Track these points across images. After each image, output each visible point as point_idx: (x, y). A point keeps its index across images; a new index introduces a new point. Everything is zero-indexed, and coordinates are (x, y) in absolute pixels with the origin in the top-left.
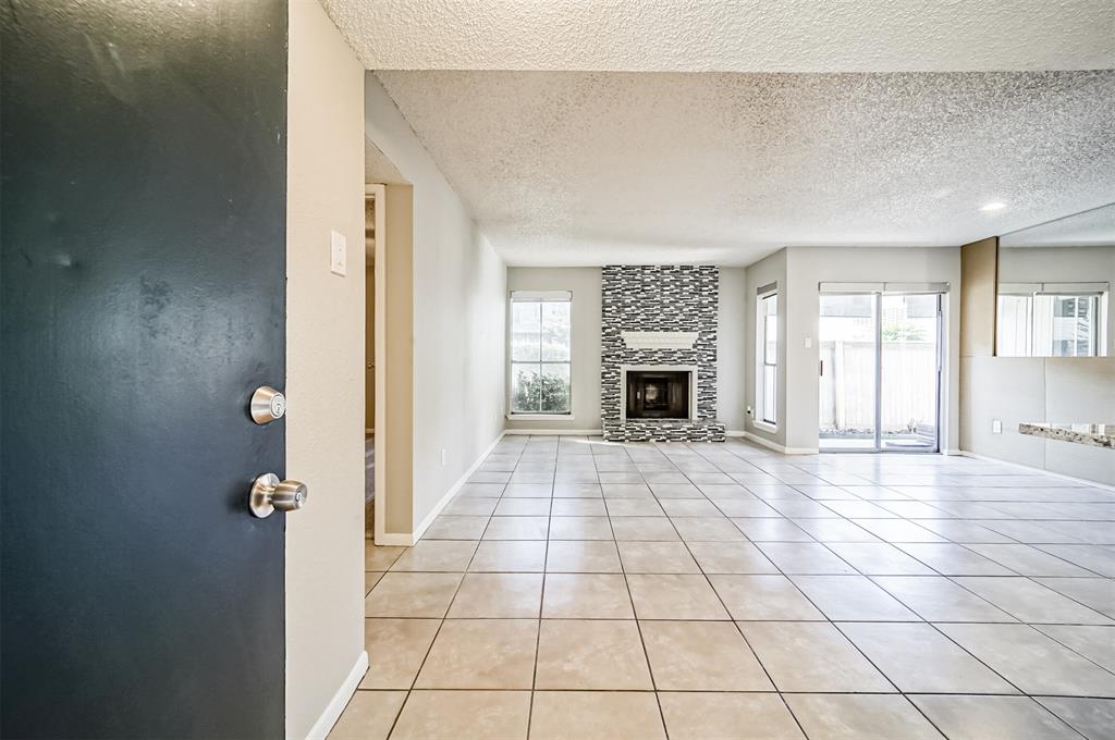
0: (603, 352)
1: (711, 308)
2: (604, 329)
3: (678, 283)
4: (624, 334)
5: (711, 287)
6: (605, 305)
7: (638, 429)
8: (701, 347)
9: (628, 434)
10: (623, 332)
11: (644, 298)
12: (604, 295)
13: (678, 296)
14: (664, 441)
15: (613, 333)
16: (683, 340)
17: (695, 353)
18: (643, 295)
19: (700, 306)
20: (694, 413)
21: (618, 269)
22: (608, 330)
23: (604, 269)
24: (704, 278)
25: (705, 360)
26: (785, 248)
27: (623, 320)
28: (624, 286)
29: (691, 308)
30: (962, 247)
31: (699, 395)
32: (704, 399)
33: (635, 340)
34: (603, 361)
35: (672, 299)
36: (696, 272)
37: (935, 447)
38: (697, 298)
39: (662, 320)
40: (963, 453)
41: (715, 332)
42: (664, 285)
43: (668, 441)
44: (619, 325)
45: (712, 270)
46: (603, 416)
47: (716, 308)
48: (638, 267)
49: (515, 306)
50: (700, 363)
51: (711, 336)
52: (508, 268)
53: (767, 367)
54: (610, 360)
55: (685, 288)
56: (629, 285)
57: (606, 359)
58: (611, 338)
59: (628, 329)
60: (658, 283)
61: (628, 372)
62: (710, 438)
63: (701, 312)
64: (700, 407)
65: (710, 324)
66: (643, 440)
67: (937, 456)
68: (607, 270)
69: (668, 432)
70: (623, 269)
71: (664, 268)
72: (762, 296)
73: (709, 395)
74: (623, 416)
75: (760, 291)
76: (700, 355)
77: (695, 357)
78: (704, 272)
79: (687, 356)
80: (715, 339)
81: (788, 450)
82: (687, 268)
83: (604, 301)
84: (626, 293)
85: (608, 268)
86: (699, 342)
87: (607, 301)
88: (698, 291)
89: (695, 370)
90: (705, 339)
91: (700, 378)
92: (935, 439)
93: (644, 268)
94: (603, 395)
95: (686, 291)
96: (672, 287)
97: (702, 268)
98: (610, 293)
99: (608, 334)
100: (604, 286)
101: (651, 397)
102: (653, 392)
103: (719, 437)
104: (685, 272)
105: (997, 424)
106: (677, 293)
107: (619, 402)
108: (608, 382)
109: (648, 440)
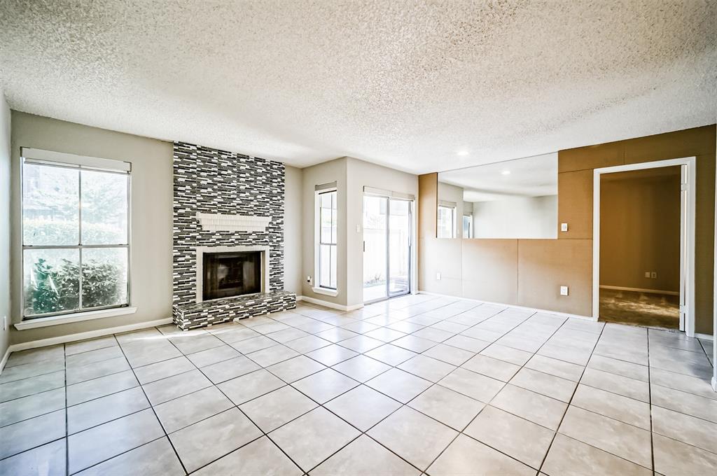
0: (176, 234)
1: (279, 197)
2: (176, 209)
3: (252, 173)
4: (199, 215)
5: (279, 180)
6: (177, 184)
7: (221, 311)
8: (272, 230)
9: (211, 318)
10: (198, 213)
11: (220, 182)
12: (175, 172)
13: (252, 184)
14: (247, 317)
15: (188, 214)
16: (258, 224)
17: (266, 235)
18: (219, 178)
19: (271, 195)
20: (267, 287)
21: (192, 147)
22: (180, 211)
23: (176, 144)
24: (274, 171)
25: (275, 241)
26: (344, 158)
27: (199, 201)
28: (199, 166)
29: (264, 196)
30: (419, 176)
31: (271, 271)
32: (275, 274)
33: (211, 222)
34: (175, 243)
35: (248, 186)
36: (268, 165)
37: (408, 290)
38: (268, 187)
39: (238, 204)
40: (420, 292)
41: (282, 217)
42: (240, 172)
43: (251, 317)
44: (194, 206)
45: (281, 166)
46: (175, 302)
47: (283, 198)
48: (215, 150)
49: (26, 169)
50: (271, 244)
51: (279, 221)
52: (13, 112)
53: (322, 246)
54: (183, 242)
55: (258, 178)
56: (206, 166)
57: (179, 242)
58: (183, 220)
59: (204, 211)
60: (235, 169)
61: (205, 255)
62: (285, 307)
63: (271, 200)
64: (271, 281)
65: (278, 210)
66: (226, 321)
67: (409, 296)
68: (180, 147)
69: (251, 308)
70: (198, 149)
71: (240, 156)
72: (319, 192)
73: (277, 270)
74: (199, 299)
75: (317, 188)
76: (271, 237)
77: (267, 238)
78: (274, 166)
79: (260, 237)
80: (282, 223)
81: (348, 308)
82: (260, 160)
83: (175, 179)
84: (202, 174)
85: (181, 144)
86: (271, 226)
87: (180, 180)
88: (269, 182)
89: (267, 249)
90: (275, 223)
91: (271, 256)
92: (408, 286)
93: (221, 152)
94: (176, 280)
95: (260, 180)
96: (248, 175)
97: (272, 163)
98: (183, 171)
99: (181, 215)
100: (176, 163)
101: (221, 276)
102: (222, 271)
103: (291, 305)
104: (259, 163)
105: (438, 275)
106: (251, 181)
107: (195, 286)
108: (181, 266)
109: (231, 320)
